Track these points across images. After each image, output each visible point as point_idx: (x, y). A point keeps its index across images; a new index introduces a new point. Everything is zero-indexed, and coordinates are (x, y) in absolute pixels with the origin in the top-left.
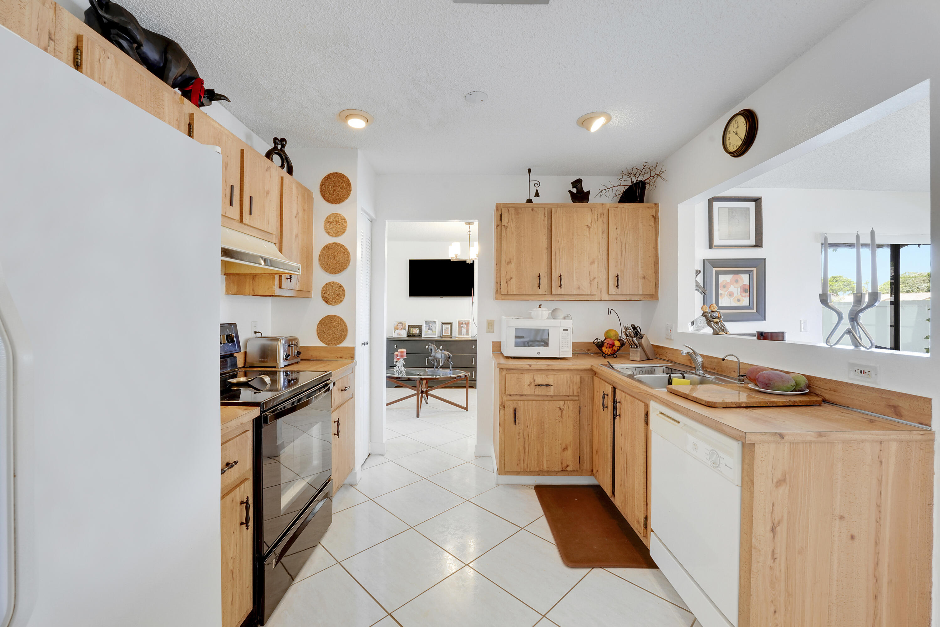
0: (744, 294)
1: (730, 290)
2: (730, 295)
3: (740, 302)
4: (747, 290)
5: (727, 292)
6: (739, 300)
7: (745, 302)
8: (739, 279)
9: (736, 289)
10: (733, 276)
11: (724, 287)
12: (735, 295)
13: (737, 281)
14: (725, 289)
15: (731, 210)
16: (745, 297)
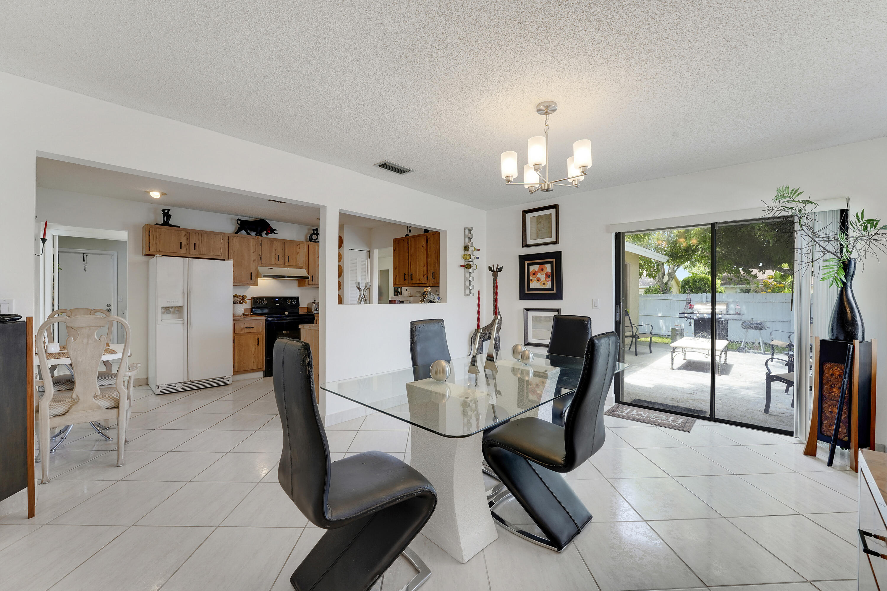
0: (547, 279)
1: (538, 276)
2: (538, 280)
3: (545, 285)
4: (550, 276)
5: (535, 278)
6: (544, 284)
7: (548, 285)
8: (544, 268)
9: (541, 276)
10: (540, 266)
11: (534, 274)
12: (542, 280)
13: (542, 270)
14: (534, 276)
15: (538, 217)
16: (548, 281)
